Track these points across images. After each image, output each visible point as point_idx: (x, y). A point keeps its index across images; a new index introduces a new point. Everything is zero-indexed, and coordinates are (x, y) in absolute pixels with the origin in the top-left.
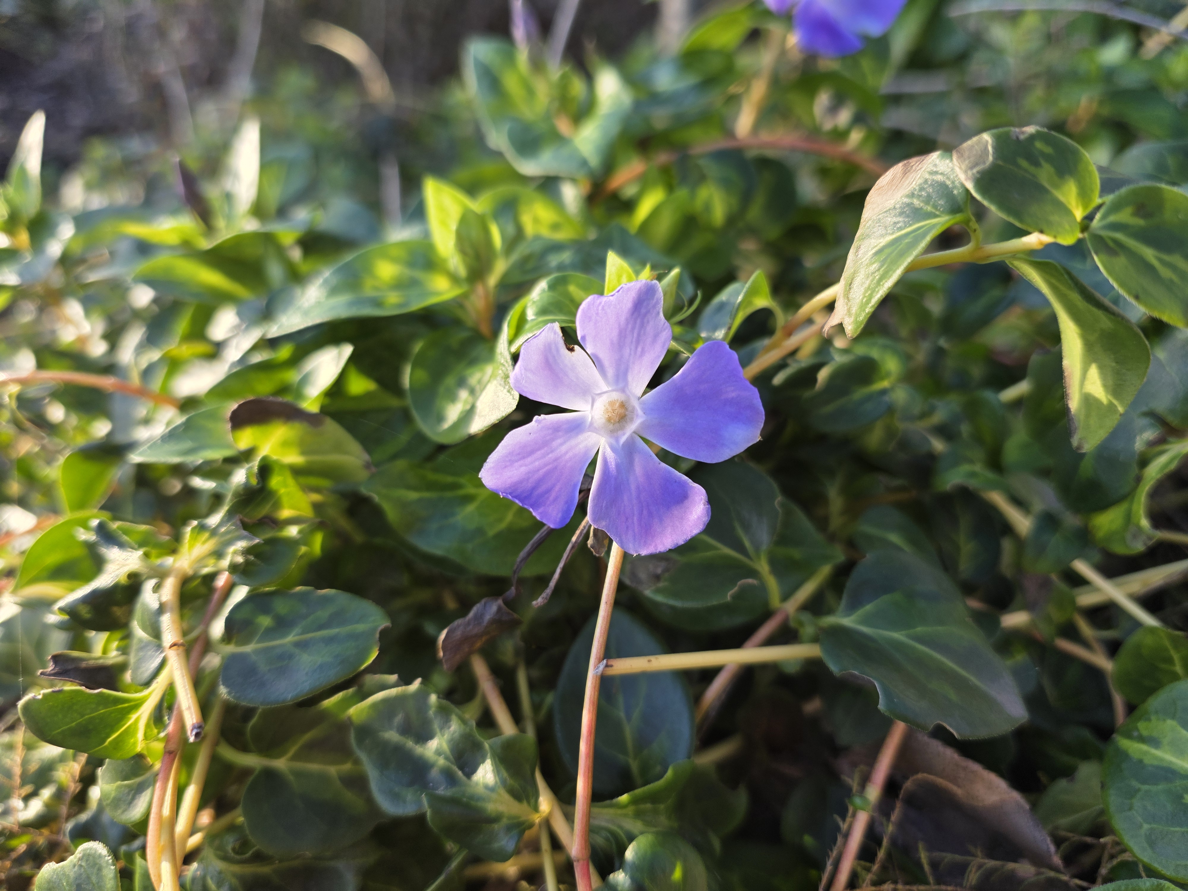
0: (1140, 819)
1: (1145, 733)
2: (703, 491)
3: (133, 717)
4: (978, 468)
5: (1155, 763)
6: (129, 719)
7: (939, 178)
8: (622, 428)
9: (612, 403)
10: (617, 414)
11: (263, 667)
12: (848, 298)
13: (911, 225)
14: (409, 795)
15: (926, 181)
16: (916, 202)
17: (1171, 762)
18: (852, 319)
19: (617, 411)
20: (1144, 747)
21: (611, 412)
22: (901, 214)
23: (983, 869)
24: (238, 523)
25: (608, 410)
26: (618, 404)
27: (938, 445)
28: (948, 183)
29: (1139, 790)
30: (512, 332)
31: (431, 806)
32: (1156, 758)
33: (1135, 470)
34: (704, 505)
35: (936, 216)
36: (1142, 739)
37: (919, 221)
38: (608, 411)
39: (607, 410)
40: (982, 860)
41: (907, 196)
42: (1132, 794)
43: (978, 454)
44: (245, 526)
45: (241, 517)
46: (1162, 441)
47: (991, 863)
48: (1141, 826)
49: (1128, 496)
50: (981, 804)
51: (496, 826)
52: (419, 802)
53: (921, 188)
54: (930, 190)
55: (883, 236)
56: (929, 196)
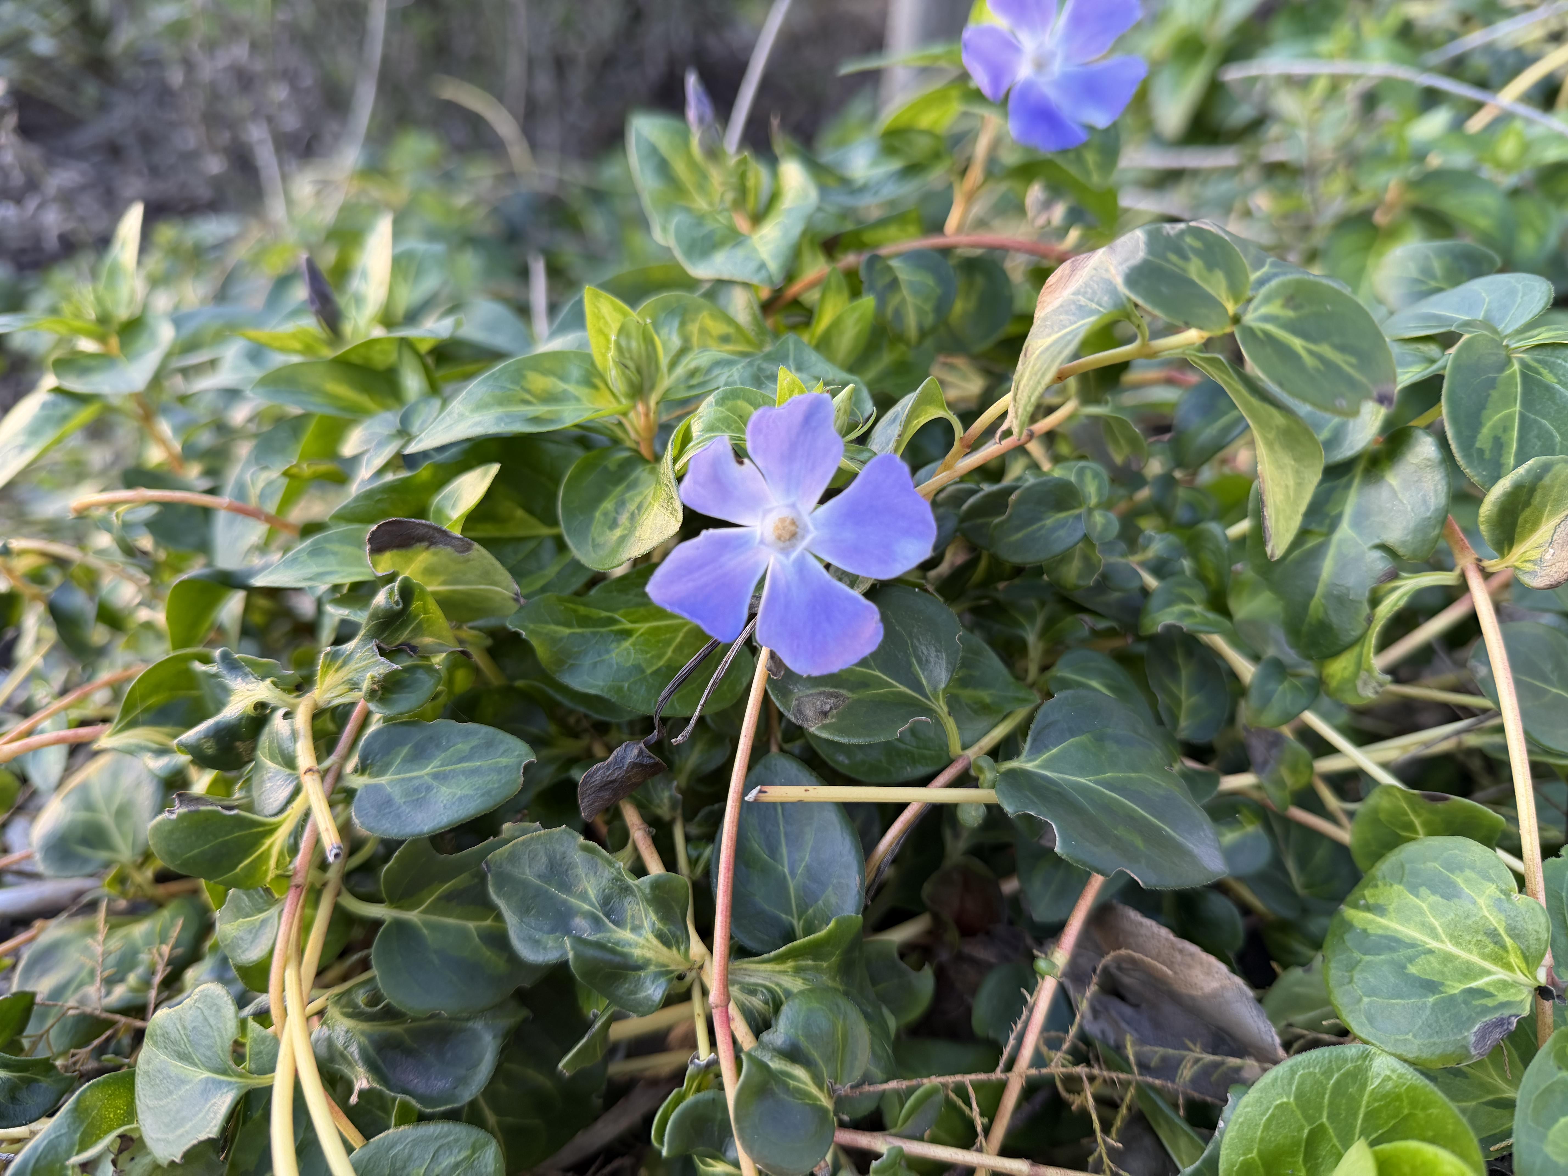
0: (1360, 992)
1: (1371, 901)
3: (268, 842)
4: (1198, 608)
5: (1380, 932)
6: (263, 844)
7: (1104, 274)
8: (794, 544)
9: (783, 520)
10: (788, 531)
11: (398, 798)
12: (1016, 399)
14: (550, 941)
15: (1092, 278)
16: (1083, 301)
17: (1396, 931)
18: (1018, 421)
19: (787, 528)
20: (1369, 916)
21: (781, 529)
22: (1066, 313)
23: (1200, 1064)
24: (375, 648)
26: (788, 521)
27: (1152, 582)
29: (1360, 961)
30: (676, 452)
31: (573, 948)
32: (1382, 927)
33: (1366, 609)
35: (1098, 312)
36: (1368, 908)
38: (779, 527)
40: (1200, 1056)
41: (1074, 294)
42: (1351, 966)
43: (1198, 593)
44: (382, 652)
45: (377, 643)
46: (1393, 576)
47: (1209, 1058)
48: (1360, 1000)
49: (1360, 640)
50: (1200, 993)
51: (643, 974)
52: (562, 946)
53: (1087, 285)
54: (1096, 287)
55: (1049, 335)
56: (1094, 293)
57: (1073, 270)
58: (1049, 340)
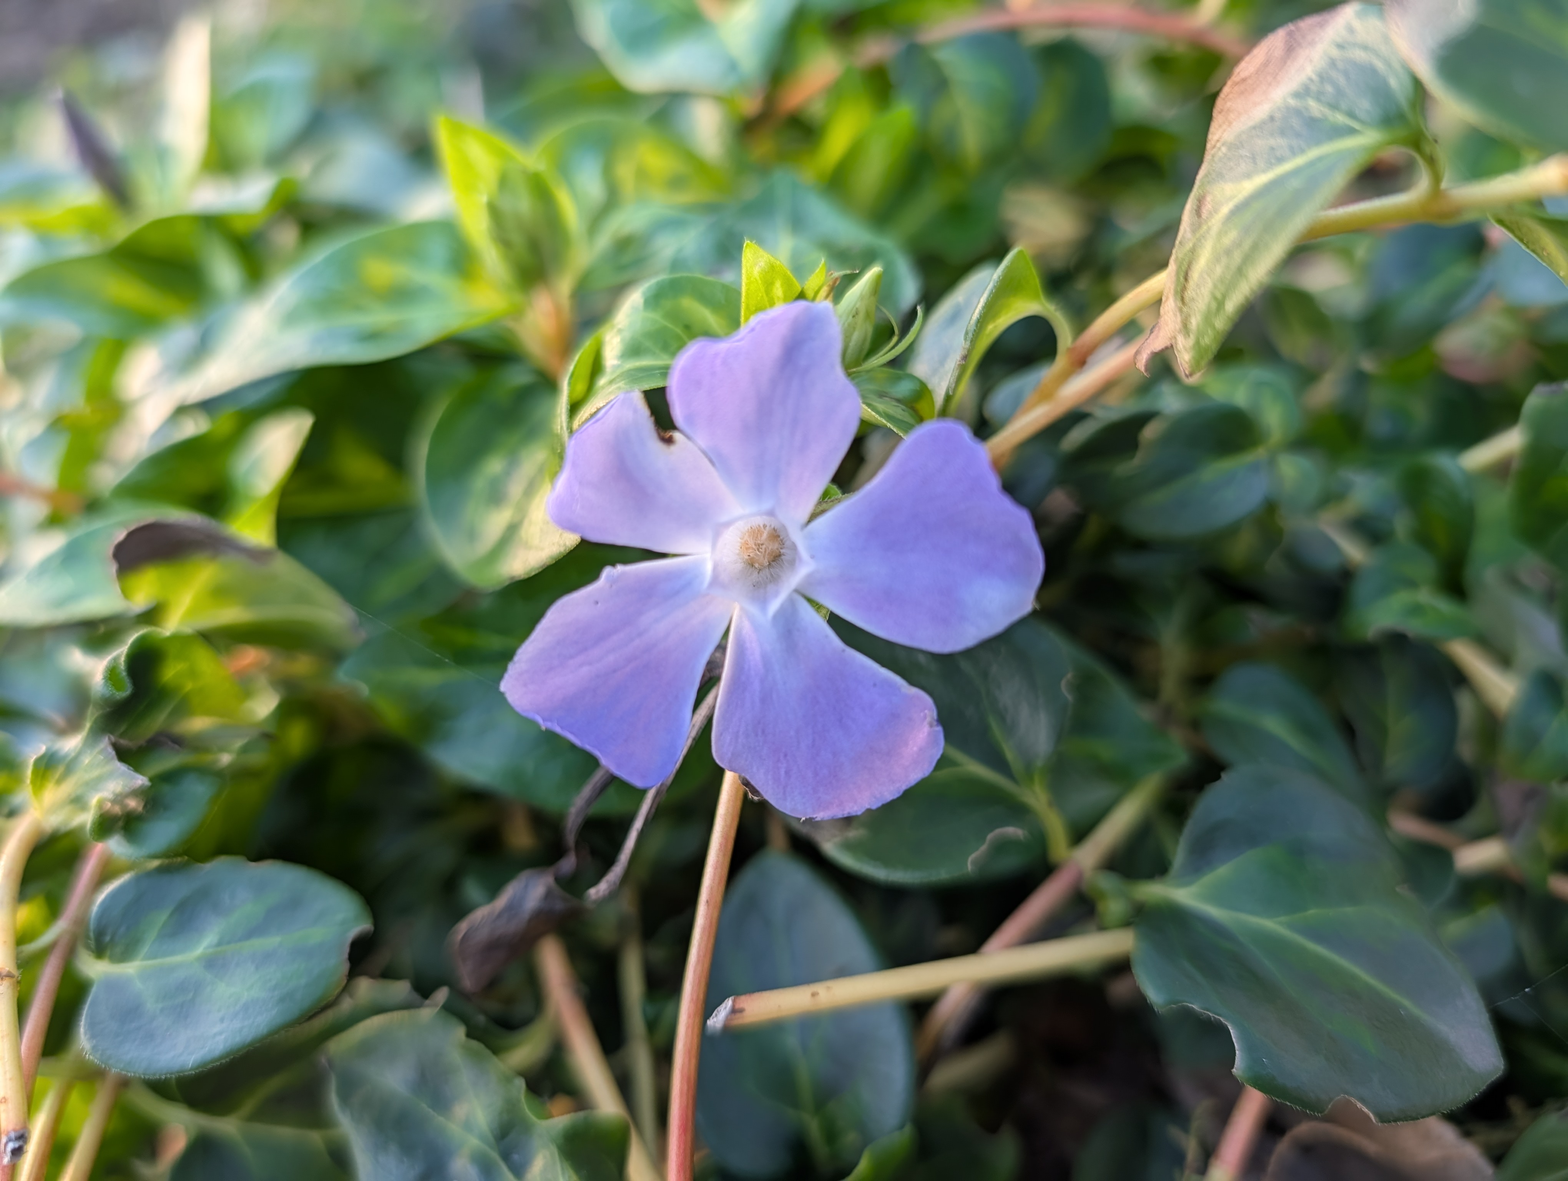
2: (927, 700)
4: (1425, 596)
7: (1360, 55)
8: (775, 579)
9: (755, 532)
10: (765, 552)
11: (152, 1002)
12: (1183, 299)
13: (1302, 151)
15: (1333, 63)
16: (1315, 108)
18: (1191, 341)
19: (764, 547)
21: (753, 549)
22: (1282, 133)
24: (111, 751)
25: (747, 544)
26: (765, 535)
27: (1353, 551)
28: (1379, 65)
34: (931, 726)
35: (1351, 131)
37: (1318, 142)
38: (747, 546)
39: (745, 546)
41: (1297, 95)
44: (123, 755)
45: (113, 738)
53: (1323, 77)
54: (1342, 81)
55: (1248, 176)
56: (1339, 92)
57: (1290, 50)
58: (1249, 186)
